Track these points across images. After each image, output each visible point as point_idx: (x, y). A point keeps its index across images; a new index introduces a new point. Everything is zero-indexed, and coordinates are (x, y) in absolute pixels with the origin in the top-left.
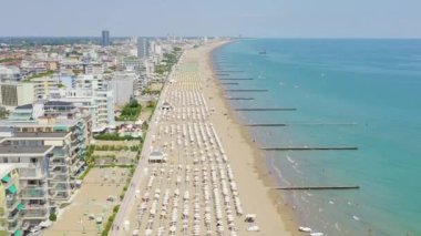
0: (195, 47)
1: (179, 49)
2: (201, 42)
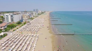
1: (45, 12)
2: (49, 11)
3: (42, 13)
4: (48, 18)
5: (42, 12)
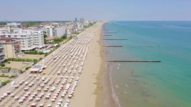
1: (95, 23)
4: (100, 33)
5: (90, 24)
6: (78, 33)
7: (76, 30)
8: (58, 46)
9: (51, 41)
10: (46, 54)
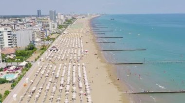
0: (83, 17)
1: (75, 18)
2: (86, 16)
3: (69, 22)
4: (92, 38)
5: (66, 20)
6: (54, 39)
7: (48, 33)
8: (28, 66)
9: (12, 57)
10: (14, 83)
